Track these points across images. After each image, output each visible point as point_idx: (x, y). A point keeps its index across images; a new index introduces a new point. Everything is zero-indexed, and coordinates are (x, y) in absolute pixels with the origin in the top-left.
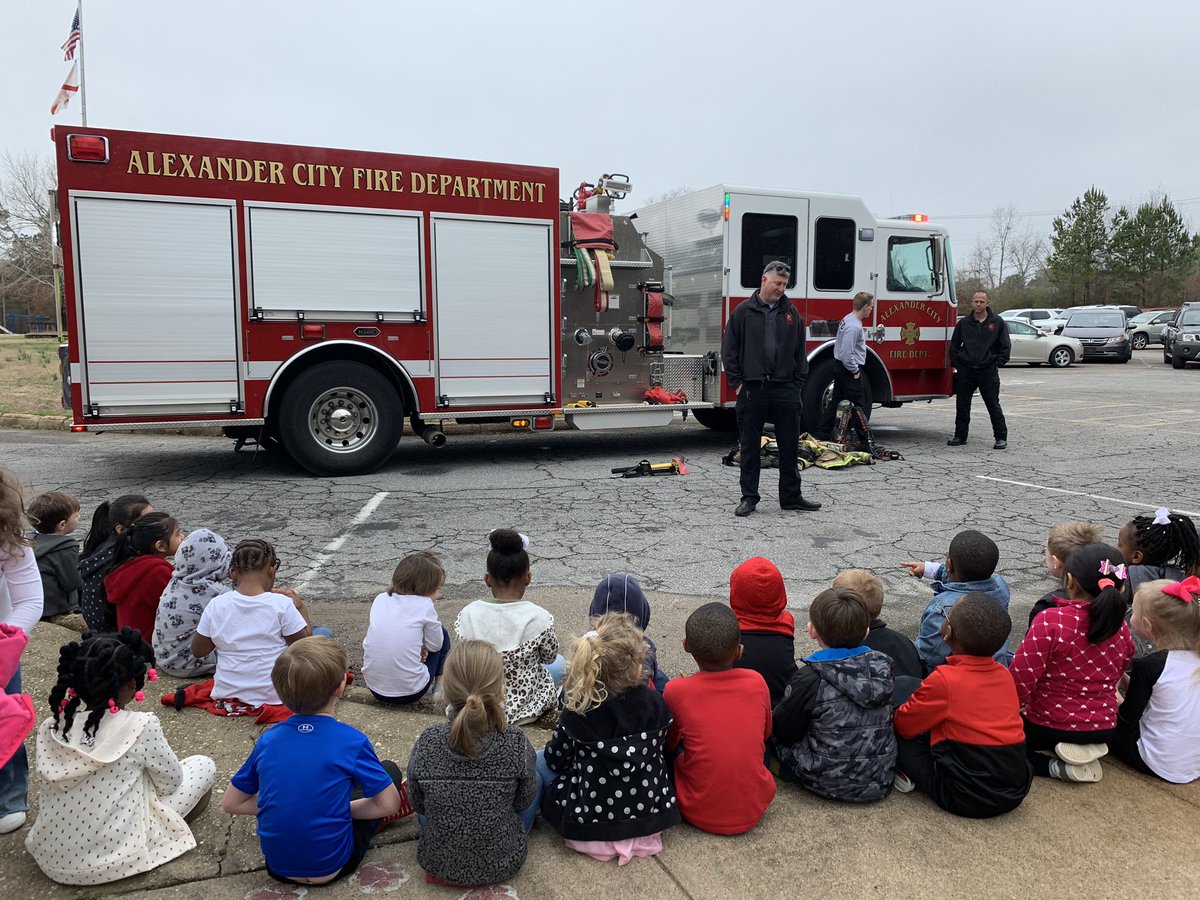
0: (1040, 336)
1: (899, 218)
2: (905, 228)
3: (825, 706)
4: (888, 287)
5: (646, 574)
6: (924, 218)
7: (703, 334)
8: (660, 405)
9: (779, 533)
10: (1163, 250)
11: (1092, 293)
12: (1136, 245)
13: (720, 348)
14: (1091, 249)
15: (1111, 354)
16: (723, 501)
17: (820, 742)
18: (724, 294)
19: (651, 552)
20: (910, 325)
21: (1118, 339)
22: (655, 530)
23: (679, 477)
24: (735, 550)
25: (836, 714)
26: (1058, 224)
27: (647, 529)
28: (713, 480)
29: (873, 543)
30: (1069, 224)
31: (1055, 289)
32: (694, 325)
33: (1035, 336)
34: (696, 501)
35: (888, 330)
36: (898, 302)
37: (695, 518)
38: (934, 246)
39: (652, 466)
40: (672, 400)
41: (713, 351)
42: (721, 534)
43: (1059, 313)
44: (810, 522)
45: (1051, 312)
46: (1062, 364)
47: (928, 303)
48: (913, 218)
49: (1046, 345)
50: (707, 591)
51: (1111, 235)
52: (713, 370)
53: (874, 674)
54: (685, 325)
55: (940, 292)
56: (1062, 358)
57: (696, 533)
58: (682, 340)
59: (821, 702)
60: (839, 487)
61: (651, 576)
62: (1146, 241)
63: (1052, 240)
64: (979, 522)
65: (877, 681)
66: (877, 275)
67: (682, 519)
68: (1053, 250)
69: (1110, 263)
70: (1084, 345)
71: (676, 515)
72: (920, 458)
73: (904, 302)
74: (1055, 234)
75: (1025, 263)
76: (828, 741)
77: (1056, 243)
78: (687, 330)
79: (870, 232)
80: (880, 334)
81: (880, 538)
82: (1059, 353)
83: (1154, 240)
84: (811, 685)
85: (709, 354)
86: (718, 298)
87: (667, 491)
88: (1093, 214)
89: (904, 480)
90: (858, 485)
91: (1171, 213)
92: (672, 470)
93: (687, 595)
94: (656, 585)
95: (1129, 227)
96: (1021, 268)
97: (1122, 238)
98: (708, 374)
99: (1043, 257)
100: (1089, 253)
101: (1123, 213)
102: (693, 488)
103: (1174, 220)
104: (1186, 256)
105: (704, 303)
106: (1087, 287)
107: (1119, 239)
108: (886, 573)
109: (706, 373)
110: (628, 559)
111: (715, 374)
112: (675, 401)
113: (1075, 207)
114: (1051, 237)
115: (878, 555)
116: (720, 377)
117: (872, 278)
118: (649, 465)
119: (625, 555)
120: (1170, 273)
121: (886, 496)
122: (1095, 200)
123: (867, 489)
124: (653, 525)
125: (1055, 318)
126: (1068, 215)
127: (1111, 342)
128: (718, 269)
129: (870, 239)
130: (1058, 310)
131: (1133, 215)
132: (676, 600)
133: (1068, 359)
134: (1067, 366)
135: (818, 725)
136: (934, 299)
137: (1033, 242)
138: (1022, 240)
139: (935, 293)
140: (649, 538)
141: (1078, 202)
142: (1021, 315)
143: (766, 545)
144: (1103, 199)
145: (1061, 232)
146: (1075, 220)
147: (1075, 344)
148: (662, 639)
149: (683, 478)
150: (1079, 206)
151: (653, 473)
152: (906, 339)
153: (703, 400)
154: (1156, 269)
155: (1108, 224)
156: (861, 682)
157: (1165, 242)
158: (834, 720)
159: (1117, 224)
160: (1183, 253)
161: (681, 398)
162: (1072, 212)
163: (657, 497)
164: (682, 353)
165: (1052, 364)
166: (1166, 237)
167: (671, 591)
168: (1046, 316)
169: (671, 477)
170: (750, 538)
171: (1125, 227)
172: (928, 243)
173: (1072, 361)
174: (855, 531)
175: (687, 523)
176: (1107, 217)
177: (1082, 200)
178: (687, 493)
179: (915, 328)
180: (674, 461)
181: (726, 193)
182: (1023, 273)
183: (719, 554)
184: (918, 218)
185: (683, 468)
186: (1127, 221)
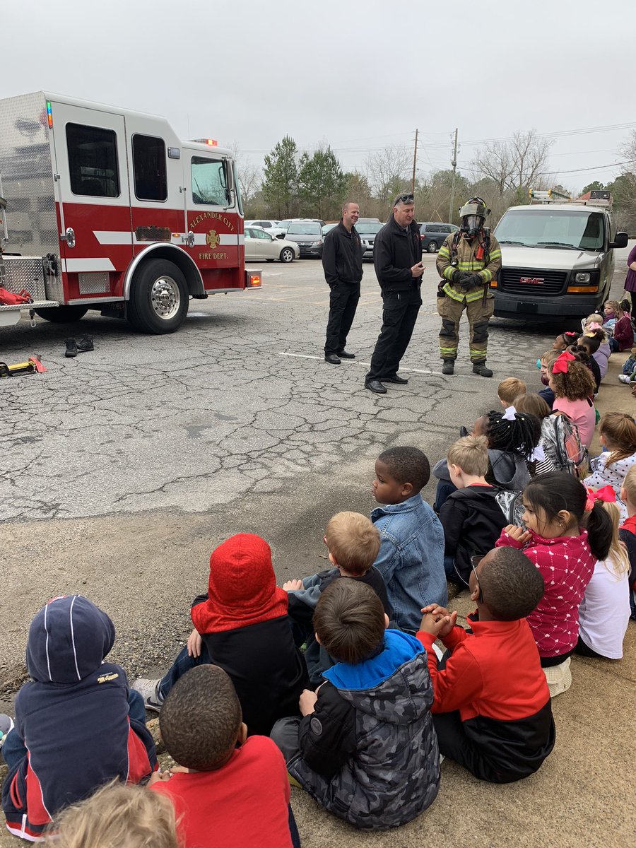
0: (273, 240)
1: (195, 141)
2: (203, 150)
3: (369, 738)
4: (194, 200)
5: (37, 498)
6: (215, 143)
7: (36, 236)
8: (7, 306)
9: (154, 428)
10: (329, 182)
11: (290, 210)
12: (315, 178)
13: (59, 250)
14: (288, 179)
15: (315, 253)
16: (88, 398)
17: (373, 777)
18: (57, 199)
19: (35, 469)
20: (213, 232)
21: (318, 243)
22: (31, 440)
23: (37, 376)
24: (120, 452)
25: (384, 743)
26: (267, 160)
27: (25, 440)
28: (73, 376)
29: (236, 426)
30: (274, 160)
31: (267, 207)
32: (28, 228)
33: (270, 240)
34: (63, 401)
35: (196, 236)
36: (202, 213)
37: (69, 420)
38: (226, 167)
39: (9, 367)
40: (18, 300)
41: (52, 254)
42: (101, 436)
43: (277, 223)
44: (177, 411)
45: (272, 222)
46: (288, 260)
47: (224, 214)
48: (207, 142)
49: (277, 246)
50: (109, 508)
51: (299, 170)
52: (54, 271)
53: (413, 690)
54: (19, 228)
55: (232, 205)
56: (288, 256)
57: (76, 437)
58: (17, 241)
59: (363, 734)
60: (185, 372)
61: (44, 500)
62: (319, 176)
63: (264, 172)
64: (302, 395)
65: (418, 696)
66: (185, 189)
67: (56, 423)
68: (265, 179)
69: (299, 190)
70: (300, 246)
71: (49, 419)
72: (233, 340)
73: (206, 212)
74: (266, 167)
75: (247, 187)
76: (381, 774)
77: (267, 173)
78: (21, 232)
79: (177, 151)
80: (191, 239)
81: (239, 420)
82: (285, 252)
83: (324, 175)
84: (346, 715)
85: (48, 255)
86: (50, 203)
87: (31, 392)
88: (289, 155)
89: (230, 362)
90: (198, 369)
91: (333, 158)
92: (30, 369)
93: (90, 517)
94: (54, 511)
95: (309, 165)
96: (244, 191)
97: (306, 173)
98: (49, 274)
99: (259, 183)
100: (287, 182)
101: (306, 155)
102: (56, 386)
103: (334, 163)
104: (342, 188)
105: (34, 208)
106: (287, 205)
107: (304, 173)
108: (259, 456)
109: (47, 274)
110: (13, 481)
111: (56, 275)
112: (21, 301)
113: (277, 149)
114: (263, 169)
115: (245, 438)
116: (61, 277)
117: (181, 192)
118: (6, 367)
119: (8, 476)
120: (333, 198)
121: (225, 378)
122: (289, 145)
123: (208, 373)
124: (28, 434)
125: (276, 228)
126: (273, 154)
127: (315, 245)
128: (49, 175)
129: (177, 158)
130: (276, 221)
131: (311, 157)
132: (81, 527)
133: (291, 256)
134: (291, 262)
135: (366, 758)
136: (228, 211)
137: (251, 172)
138: (244, 170)
139: (228, 206)
140: (29, 451)
141: (279, 145)
142: (254, 224)
143: (146, 442)
144: (293, 145)
145: (270, 166)
146: (278, 157)
147: (295, 246)
148: (83, 587)
149: (43, 377)
150: (280, 148)
151: (11, 374)
152: (210, 243)
153: (47, 299)
154: (325, 195)
155: (297, 162)
156: (401, 704)
157: (331, 177)
158: (385, 749)
159: (303, 163)
160: (340, 186)
161: (26, 299)
162: (276, 152)
163: (21, 399)
164: (19, 255)
165: (282, 260)
166: (330, 174)
167: (72, 516)
168: (269, 226)
169: (31, 377)
170: (129, 436)
171: (307, 166)
172: (220, 164)
173: (294, 258)
174: (216, 415)
175: (62, 427)
176: (297, 157)
177: (281, 144)
178: (52, 392)
179: (216, 235)
180: (30, 360)
181: (47, 101)
182: (246, 194)
183: (106, 460)
184: (210, 142)
185: (42, 366)
186: (308, 161)
